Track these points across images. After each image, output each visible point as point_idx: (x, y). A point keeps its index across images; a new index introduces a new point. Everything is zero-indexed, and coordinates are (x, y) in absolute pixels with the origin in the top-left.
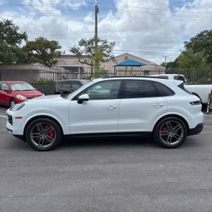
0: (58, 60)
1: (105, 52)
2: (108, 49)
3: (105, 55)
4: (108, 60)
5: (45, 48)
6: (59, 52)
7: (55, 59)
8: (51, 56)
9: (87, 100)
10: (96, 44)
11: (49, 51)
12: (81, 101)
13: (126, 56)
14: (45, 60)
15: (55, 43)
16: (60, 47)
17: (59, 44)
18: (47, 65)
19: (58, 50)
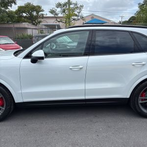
0: (42, 20)
1: (76, 13)
2: (78, 11)
3: (76, 15)
4: (79, 19)
5: (32, 11)
6: (43, 15)
7: (39, 20)
8: (37, 17)
9: (42, 58)
10: (69, 6)
11: (35, 13)
12: (35, 60)
13: (92, 16)
14: (32, 21)
15: (39, 7)
16: (43, 11)
17: (42, 8)
18: (34, 24)
19: (41, 13)
